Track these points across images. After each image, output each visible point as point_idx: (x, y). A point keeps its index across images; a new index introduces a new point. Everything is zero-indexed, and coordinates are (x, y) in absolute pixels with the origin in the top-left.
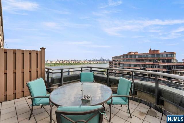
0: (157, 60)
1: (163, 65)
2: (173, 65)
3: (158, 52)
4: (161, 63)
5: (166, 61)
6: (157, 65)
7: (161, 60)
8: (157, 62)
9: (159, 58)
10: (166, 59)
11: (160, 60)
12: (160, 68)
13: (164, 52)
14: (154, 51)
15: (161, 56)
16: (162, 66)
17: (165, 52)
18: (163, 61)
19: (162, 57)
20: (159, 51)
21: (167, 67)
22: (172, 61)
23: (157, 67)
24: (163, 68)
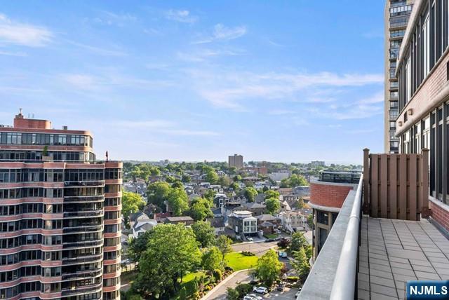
0: (38, 155)
1: (55, 170)
2: (81, 170)
3: (44, 125)
4: (49, 164)
5: (64, 156)
6: (37, 170)
7: (52, 155)
8: (39, 159)
9: (46, 148)
10: (66, 150)
11: (47, 155)
12: (46, 180)
13: (62, 129)
14: (31, 122)
15: (52, 141)
16: (53, 173)
17: (65, 127)
18: (57, 157)
19: (56, 144)
20: (48, 124)
21: (67, 175)
22: (81, 158)
23: (37, 175)
24: (55, 180)
